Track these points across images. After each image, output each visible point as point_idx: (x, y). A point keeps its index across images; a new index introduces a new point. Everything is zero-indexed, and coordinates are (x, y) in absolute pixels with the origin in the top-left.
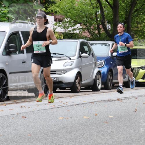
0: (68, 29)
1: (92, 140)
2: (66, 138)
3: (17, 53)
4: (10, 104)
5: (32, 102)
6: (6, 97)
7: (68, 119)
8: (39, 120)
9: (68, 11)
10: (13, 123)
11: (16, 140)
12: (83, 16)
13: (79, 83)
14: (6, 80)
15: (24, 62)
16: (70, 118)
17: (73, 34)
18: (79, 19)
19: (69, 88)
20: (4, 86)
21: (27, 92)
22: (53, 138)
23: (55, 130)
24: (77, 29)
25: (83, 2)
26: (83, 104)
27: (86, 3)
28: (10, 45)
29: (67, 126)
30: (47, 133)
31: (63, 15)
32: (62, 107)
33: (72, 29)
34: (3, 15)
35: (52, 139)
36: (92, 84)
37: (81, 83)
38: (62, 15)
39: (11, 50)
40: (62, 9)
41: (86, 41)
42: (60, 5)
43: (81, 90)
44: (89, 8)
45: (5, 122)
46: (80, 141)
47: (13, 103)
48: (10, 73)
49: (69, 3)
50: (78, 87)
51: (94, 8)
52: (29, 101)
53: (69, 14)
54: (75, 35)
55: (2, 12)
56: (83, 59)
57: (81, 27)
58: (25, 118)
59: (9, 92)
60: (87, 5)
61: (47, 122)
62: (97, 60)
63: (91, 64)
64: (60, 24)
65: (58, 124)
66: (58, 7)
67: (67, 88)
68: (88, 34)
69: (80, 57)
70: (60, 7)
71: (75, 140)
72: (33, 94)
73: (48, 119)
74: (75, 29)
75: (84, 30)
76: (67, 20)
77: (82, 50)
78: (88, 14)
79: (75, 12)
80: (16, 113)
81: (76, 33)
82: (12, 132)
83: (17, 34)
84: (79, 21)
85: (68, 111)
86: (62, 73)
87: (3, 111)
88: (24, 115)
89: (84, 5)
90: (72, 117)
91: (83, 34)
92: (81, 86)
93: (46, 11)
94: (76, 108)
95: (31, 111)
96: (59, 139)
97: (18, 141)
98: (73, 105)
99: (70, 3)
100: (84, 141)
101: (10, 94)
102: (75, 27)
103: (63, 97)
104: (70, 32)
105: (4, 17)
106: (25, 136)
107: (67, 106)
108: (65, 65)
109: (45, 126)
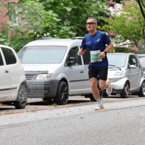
0: (119, 44)
1: (137, 137)
2: (116, 135)
3: (77, 64)
4: (70, 106)
5: (88, 105)
6: (67, 101)
7: (118, 119)
8: (94, 121)
9: (120, 28)
10: (73, 123)
11: (75, 136)
12: (132, 33)
13: (127, 90)
14: (67, 87)
15: (82, 72)
16: (120, 119)
17: (124, 48)
18: (129, 36)
19: (119, 94)
20: (66, 92)
21: (84, 97)
22: (106, 135)
23: (107, 129)
24: (127, 44)
25: (133, 21)
26: (130, 107)
27: (135, 22)
28: (71, 58)
29: (117, 126)
30: (101, 131)
31: (116, 32)
32: (113, 110)
33: (122, 44)
34: (66, 32)
35: (105, 137)
36: (139, 91)
37: (129, 90)
38: (114, 33)
39: (71, 62)
40: (114, 27)
41: (134, 54)
42: (113, 24)
43: (129, 96)
44: (138, 26)
45: (66, 122)
46: (128, 138)
47: (73, 106)
48: (71, 81)
49: (120, 22)
50: (127, 93)
51: (141, 26)
52: (86, 105)
53: (120, 31)
54: (125, 50)
55: (65, 30)
56: (131, 70)
57: (130, 43)
58: (83, 118)
59: (69, 97)
60: (136, 24)
61: (100, 122)
62: (143, 70)
63: (138, 74)
64: (112, 39)
65: (110, 124)
66: (112, 25)
67: (117, 94)
68: (136, 48)
69: (129, 68)
70: (113, 25)
71: (123, 137)
72: (89, 99)
73: (101, 120)
74: (125, 44)
75: (133, 45)
76: (119, 37)
77: (131, 62)
78: (137, 31)
79: (126, 29)
80: (75, 114)
81: (126, 48)
82: (72, 130)
83: (77, 48)
84: (128, 37)
85: (118, 113)
86: (113, 81)
87: (64, 112)
88: (82, 116)
89: (134, 23)
90: (121, 118)
91: (132, 49)
92: (129, 93)
93: (101, 29)
94: (124, 111)
95: (87, 113)
96: (110, 137)
97: (77, 137)
98: (122, 108)
99: (122, 22)
100: (132, 139)
101: (70, 98)
102: (125, 43)
103: (114, 102)
104: (121, 47)
105: (67, 34)
106: (82, 133)
107: (117, 109)
108: (116, 74)
109: (99, 126)
